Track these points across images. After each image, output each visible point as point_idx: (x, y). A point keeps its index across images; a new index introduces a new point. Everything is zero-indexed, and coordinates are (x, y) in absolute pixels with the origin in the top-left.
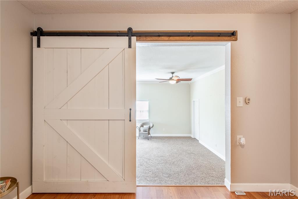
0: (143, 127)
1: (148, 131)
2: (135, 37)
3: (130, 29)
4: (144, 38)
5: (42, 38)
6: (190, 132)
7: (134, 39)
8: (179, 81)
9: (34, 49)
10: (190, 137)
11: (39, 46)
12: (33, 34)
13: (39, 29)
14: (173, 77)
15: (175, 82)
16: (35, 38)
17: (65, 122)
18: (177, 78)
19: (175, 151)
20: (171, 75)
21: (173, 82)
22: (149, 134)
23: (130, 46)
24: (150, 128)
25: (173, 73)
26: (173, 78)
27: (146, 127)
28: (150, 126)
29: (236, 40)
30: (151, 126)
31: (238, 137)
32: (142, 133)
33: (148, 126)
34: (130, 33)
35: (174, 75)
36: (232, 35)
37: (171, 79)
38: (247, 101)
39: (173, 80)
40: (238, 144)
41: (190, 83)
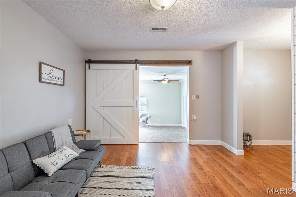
0: (142, 118)
1: (145, 121)
2: (139, 64)
3: (136, 60)
4: (144, 64)
5: (91, 64)
6: (181, 123)
7: (138, 65)
8: (170, 81)
9: (87, 70)
10: (181, 126)
11: (89, 69)
12: (86, 62)
13: (89, 60)
14: (165, 78)
15: (167, 82)
16: (87, 65)
17: (103, 108)
18: (168, 80)
19: (167, 134)
20: (163, 77)
21: (165, 83)
22: (147, 123)
23: (136, 69)
24: (147, 119)
25: (165, 75)
26: (165, 80)
27: (144, 118)
28: (147, 117)
29: (192, 65)
30: (149, 117)
31: (193, 115)
32: (141, 123)
33: (146, 117)
34: (136, 62)
35: (166, 77)
36: (189, 63)
37: (163, 80)
38: (198, 97)
39: (165, 81)
40: (193, 119)
41: (181, 82)
